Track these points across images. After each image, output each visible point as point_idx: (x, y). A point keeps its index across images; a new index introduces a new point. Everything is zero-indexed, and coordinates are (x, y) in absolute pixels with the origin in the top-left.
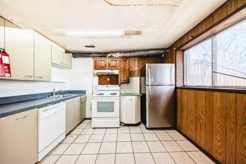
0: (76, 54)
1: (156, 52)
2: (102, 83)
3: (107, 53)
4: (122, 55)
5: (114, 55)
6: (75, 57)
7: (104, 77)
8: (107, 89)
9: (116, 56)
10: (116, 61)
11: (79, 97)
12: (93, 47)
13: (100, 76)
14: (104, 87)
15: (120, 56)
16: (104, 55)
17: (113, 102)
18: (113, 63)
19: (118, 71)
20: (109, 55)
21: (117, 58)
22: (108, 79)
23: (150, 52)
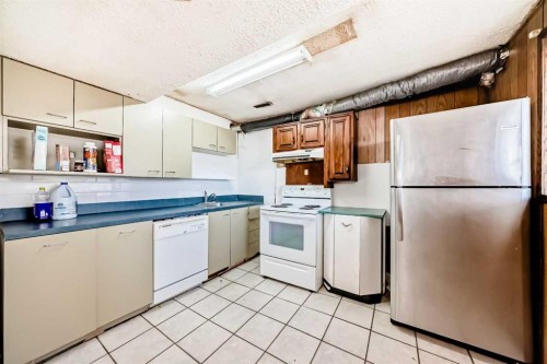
0: (248, 126)
1: (446, 72)
2: (294, 180)
3: (300, 112)
4: (331, 108)
5: (312, 113)
6: (245, 132)
7: (297, 167)
8: (301, 194)
9: (318, 114)
10: (318, 125)
11: (247, 208)
12: (267, 104)
13: (290, 166)
14: (295, 190)
15: (326, 112)
16: (294, 116)
17: (301, 227)
18: (311, 133)
19: (322, 149)
20: (303, 116)
21: (321, 119)
22: (306, 172)
23: (422, 81)
